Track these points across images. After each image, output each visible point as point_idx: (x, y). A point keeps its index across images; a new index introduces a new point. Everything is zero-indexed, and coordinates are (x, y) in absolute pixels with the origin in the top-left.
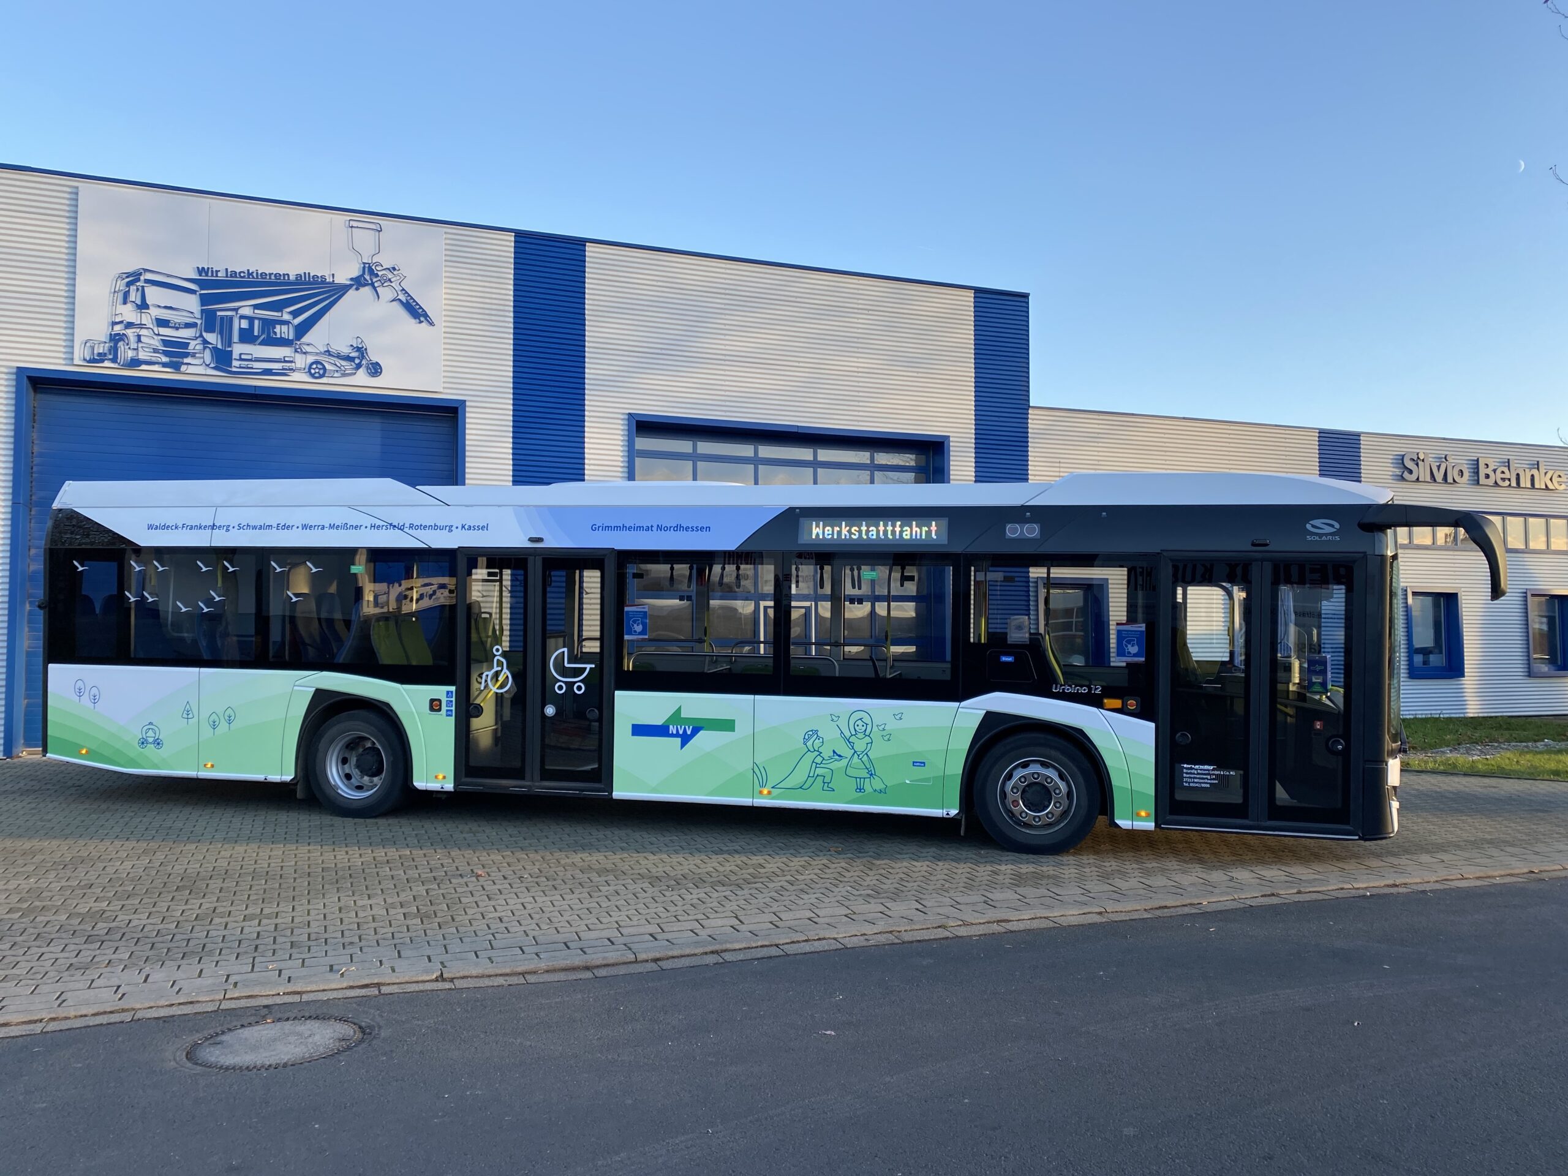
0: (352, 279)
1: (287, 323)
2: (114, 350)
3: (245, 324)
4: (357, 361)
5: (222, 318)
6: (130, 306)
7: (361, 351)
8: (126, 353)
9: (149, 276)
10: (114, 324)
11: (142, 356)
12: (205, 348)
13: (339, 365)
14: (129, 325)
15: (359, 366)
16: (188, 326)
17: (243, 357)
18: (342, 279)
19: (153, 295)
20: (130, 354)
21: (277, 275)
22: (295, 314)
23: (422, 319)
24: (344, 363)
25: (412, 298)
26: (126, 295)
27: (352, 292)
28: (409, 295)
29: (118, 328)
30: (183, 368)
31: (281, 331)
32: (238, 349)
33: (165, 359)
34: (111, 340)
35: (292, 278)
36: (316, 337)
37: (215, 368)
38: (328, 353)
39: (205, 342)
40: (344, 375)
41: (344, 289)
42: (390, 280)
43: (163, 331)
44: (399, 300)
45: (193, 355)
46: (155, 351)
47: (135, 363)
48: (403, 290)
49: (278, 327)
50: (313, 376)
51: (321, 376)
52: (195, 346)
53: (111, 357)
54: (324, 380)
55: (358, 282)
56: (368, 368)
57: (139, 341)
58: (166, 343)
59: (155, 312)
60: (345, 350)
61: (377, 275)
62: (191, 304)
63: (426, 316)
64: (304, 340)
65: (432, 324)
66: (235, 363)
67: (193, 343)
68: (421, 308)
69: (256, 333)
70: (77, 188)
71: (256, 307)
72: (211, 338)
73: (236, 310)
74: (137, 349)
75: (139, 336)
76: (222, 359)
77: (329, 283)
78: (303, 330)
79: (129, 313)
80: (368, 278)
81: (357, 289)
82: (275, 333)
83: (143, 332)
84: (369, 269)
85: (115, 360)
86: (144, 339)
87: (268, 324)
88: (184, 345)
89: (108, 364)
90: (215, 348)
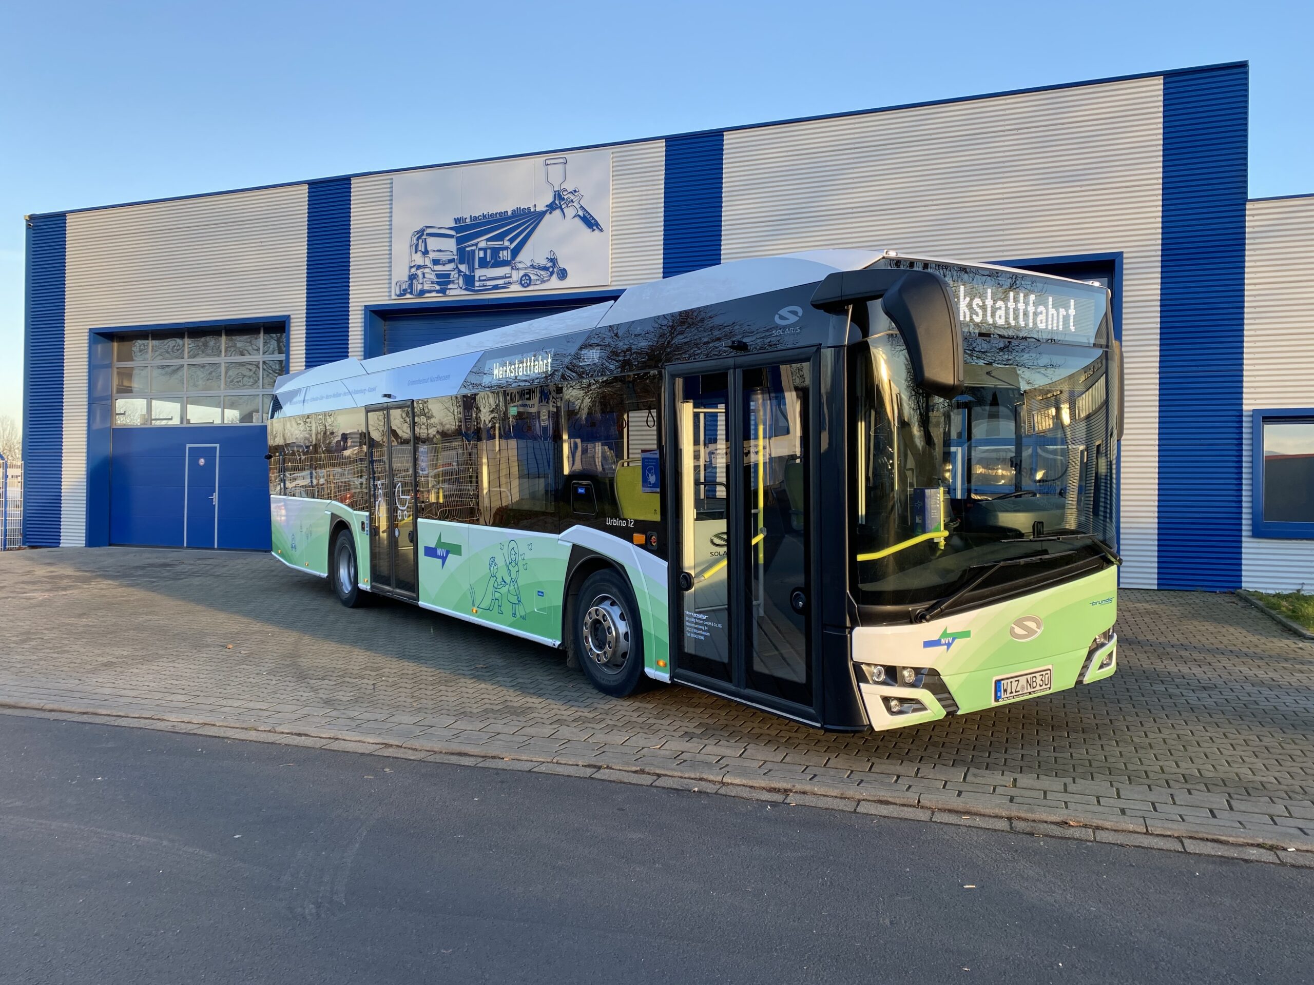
0: (547, 206)
1: (506, 248)
2: (411, 286)
3: (482, 254)
4: (551, 270)
5: (469, 252)
6: (419, 254)
7: (553, 261)
8: (418, 287)
9: (429, 231)
10: (411, 267)
11: (426, 287)
12: (459, 275)
13: (539, 275)
14: (419, 267)
15: (552, 273)
16: (450, 261)
17: (482, 278)
18: (541, 208)
19: (433, 243)
20: (420, 287)
21: (500, 214)
22: (511, 241)
23: (595, 228)
24: (542, 273)
25: (587, 212)
26: (417, 246)
27: (547, 216)
28: (586, 210)
29: (413, 270)
30: (448, 292)
31: (505, 255)
32: (479, 273)
33: (438, 287)
34: (409, 279)
35: (510, 213)
36: (525, 257)
37: (466, 289)
38: (532, 266)
39: (460, 271)
40: (543, 282)
41: (543, 214)
42: (572, 201)
43: (437, 268)
44: (579, 216)
45: (453, 282)
46: (433, 282)
47: (422, 293)
48: (581, 206)
49: (501, 252)
50: (523, 286)
51: (529, 285)
52: (454, 275)
53: (409, 291)
54: (530, 288)
55: (552, 207)
56: (558, 274)
57: (424, 277)
58: (438, 276)
59: (432, 255)
60: (543, 262)
61: (563, 199)
62: (451, 245)
63: (597, 224)
64: (518, 259)
65: (601, 230)
66: (477, 284)
67: (453, 273)
68: (593, 218)
69: (488, 260)
70: (392, 179)
71: (488, 240)
72: (463, 268)
73: (476, 245)
74: (422, 283)
75: (424, 274)
76: (469, 281)
77: (533, 212)
78: (516, 252)
79: (418, 259)
80: (557, 202)
81: (550, 213)
82: (500, 257)
83: (427, 270)
84: (558, 195)
85: (411, 293)
86: (426, 276)
87: (495, 251)
88: (448, 276)
89: (408, 296)
90: (465, 275)
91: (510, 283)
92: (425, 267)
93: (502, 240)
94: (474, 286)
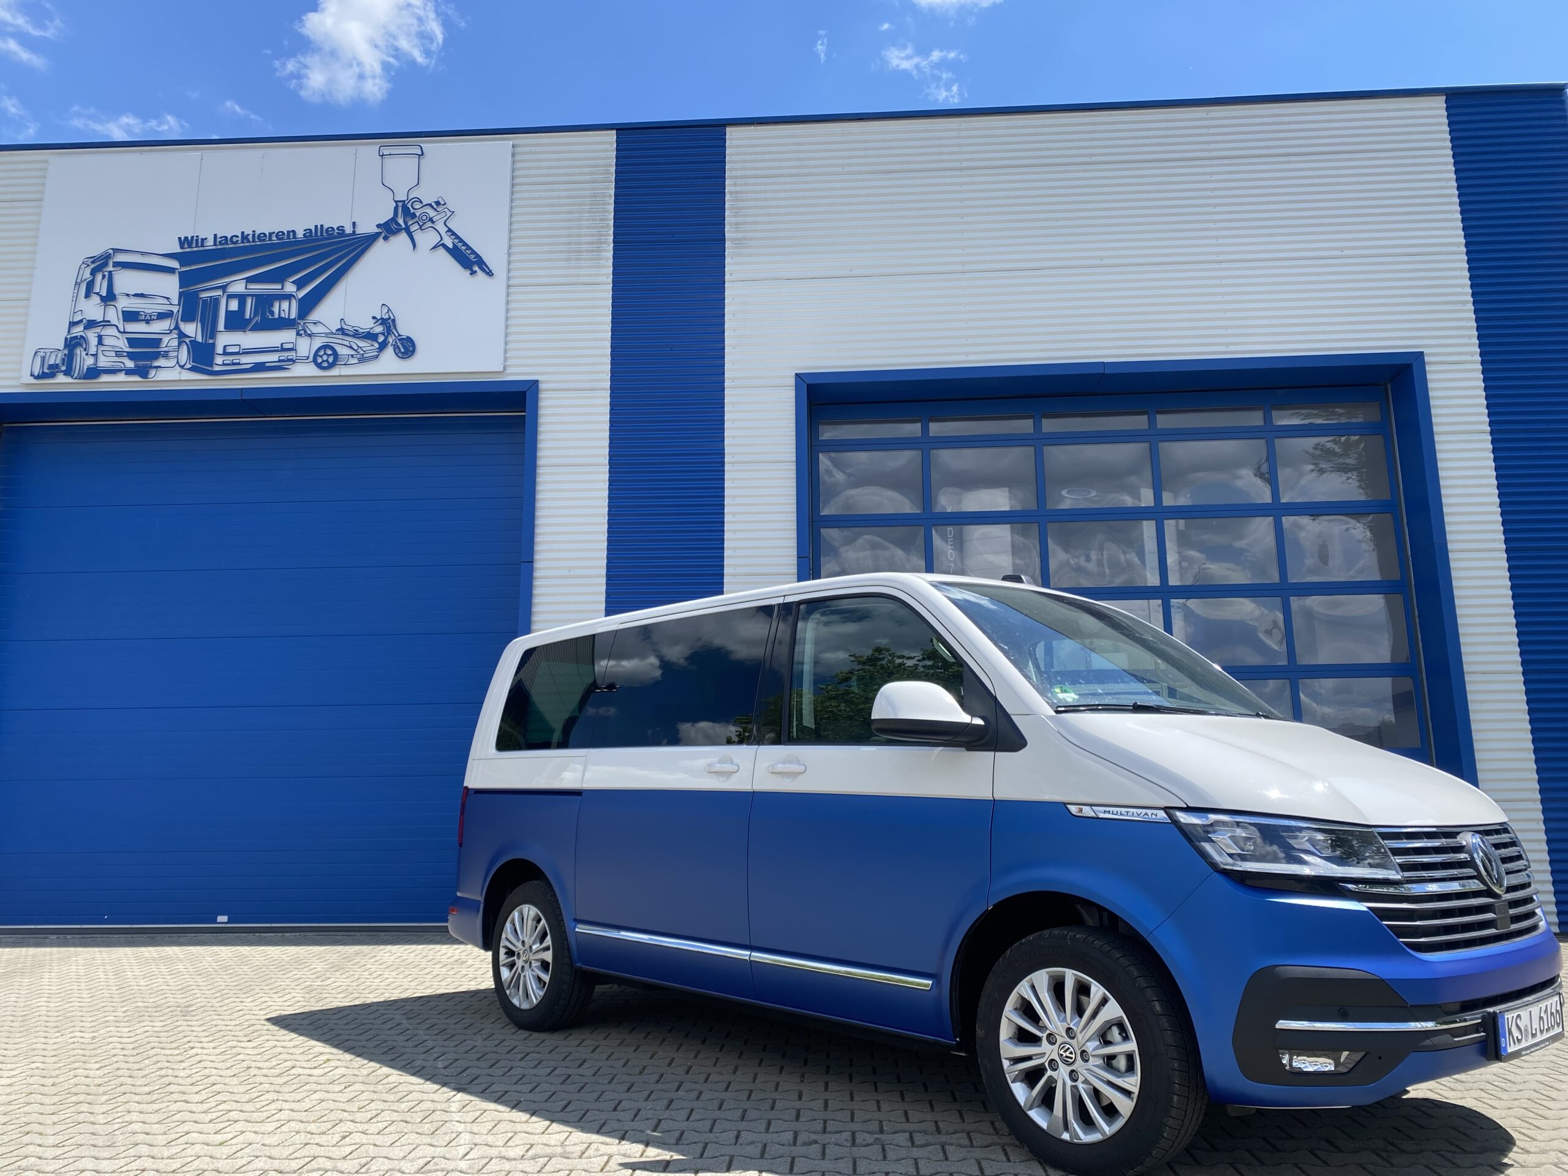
0: (379, 226)
1: (289, 297)
2: (69, 359)
3: (234, 305)
4: (381, 339)
5: (205, 301)
6: (96, 299)
7: (388, 323)
8: (84, 362)
9: (121, 258)
10: (73, 324)
11: (104, 362)
12: (180, 344)
13: (356, 348)
14: (91, 324)
15: (383, 346)
16: (161, 316)
17: (230, 350)
18: (367, 227)
19: (126, 282)
20: (89, 361)
21: (279, 235)
22: (300, 284)
23: (476, 268)
24: (361, 343)
25: (461, 240)
26: (90, 285)
27: (381, 241)
28: (458, 237)
29: (78, 330)
30: (152, 373)
31: (287, 309)
32: (225, 339)
33: (130, 364)
34: (66, 346)
35: (300, 235)
36: (327, 314)
37: (192, 369)
38: (342, 331)
39: (182, 335)
40: (363, 360)
41: (369, 240)
42: (431, 220)
43: (133, 327)
44: (444, 246)
45: (166, 355)
46: (118, 354)
47: (93, 373)
48: (450, 230)
49: (277, 305)
50: (319, 366)
51: (331, 366)
52: (169, 342)
53: (64, 368)
54: (335, 372)
55: (389, 229)
56: (396, 348)
57: (100, 343)
58: (132, 342)
59: (123, 303)
60: (365, 323)
61: (414, 216)
62: (169, 287)
63: (481, 263)
64: (315, 316)
65: (490, 274)
66: (219, 360)
67: (166, 339)
68: (473, 252)
69: (247, 316)
70: (46, 161)
71: (249, 280)
72: (191, 329)
73: (224, 288)
74: (95, 355)
75: (101, 338)
76: (202, 354)
77: (350, 235)
78: (308, 305)
79: (92, 309)
80: (401, 221)
81: (386, 238)
82: (272, 313)
83: (112, 331)
84: (405, 209)
85: (68, 373)
86: (107, 341)
87: (264, 302)
88: (157, 342)
89: (61, 378)
90: (194, 342)
91: (293, 361)
92: (106, 323)
93: (282, 281)
94: (211, 363)
